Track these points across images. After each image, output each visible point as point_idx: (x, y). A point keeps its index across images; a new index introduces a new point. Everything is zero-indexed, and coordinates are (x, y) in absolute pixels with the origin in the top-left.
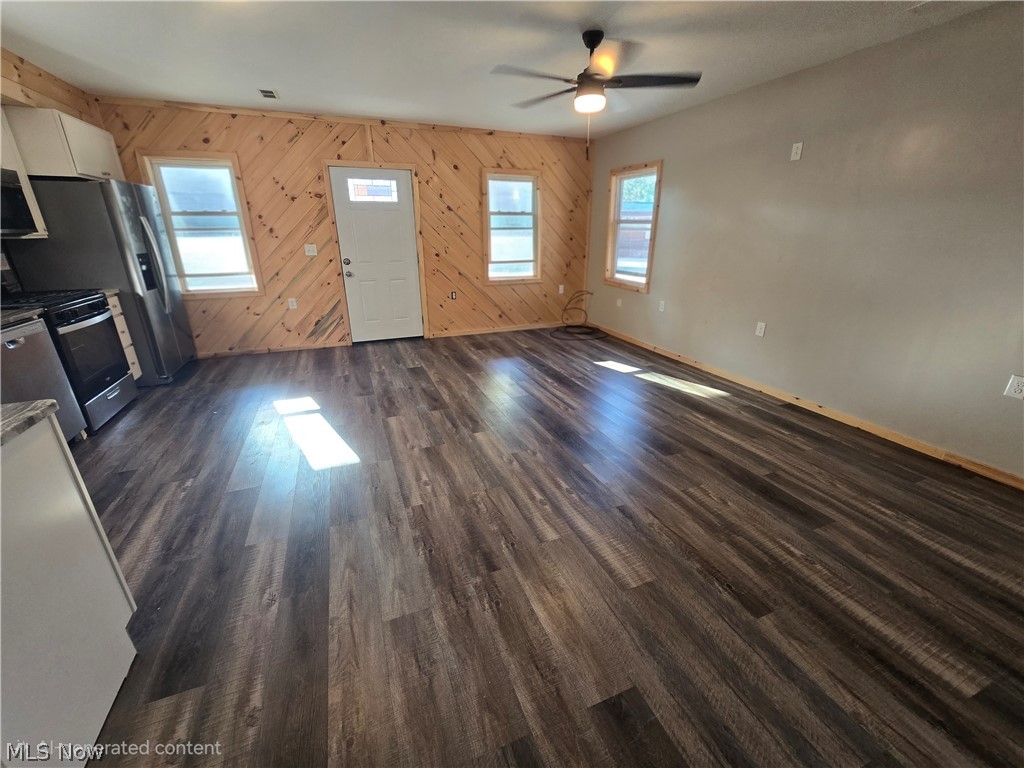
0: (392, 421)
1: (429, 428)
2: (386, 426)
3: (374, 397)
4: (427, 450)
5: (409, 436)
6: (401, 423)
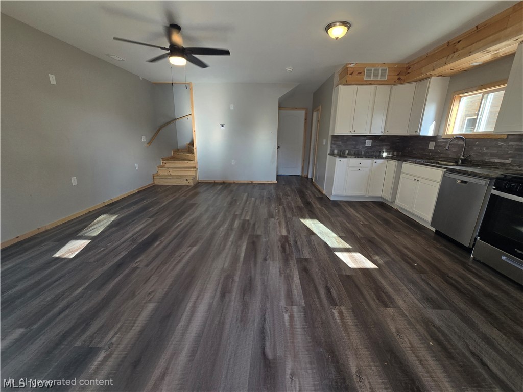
3: (295, 255)
5: (278, 224)
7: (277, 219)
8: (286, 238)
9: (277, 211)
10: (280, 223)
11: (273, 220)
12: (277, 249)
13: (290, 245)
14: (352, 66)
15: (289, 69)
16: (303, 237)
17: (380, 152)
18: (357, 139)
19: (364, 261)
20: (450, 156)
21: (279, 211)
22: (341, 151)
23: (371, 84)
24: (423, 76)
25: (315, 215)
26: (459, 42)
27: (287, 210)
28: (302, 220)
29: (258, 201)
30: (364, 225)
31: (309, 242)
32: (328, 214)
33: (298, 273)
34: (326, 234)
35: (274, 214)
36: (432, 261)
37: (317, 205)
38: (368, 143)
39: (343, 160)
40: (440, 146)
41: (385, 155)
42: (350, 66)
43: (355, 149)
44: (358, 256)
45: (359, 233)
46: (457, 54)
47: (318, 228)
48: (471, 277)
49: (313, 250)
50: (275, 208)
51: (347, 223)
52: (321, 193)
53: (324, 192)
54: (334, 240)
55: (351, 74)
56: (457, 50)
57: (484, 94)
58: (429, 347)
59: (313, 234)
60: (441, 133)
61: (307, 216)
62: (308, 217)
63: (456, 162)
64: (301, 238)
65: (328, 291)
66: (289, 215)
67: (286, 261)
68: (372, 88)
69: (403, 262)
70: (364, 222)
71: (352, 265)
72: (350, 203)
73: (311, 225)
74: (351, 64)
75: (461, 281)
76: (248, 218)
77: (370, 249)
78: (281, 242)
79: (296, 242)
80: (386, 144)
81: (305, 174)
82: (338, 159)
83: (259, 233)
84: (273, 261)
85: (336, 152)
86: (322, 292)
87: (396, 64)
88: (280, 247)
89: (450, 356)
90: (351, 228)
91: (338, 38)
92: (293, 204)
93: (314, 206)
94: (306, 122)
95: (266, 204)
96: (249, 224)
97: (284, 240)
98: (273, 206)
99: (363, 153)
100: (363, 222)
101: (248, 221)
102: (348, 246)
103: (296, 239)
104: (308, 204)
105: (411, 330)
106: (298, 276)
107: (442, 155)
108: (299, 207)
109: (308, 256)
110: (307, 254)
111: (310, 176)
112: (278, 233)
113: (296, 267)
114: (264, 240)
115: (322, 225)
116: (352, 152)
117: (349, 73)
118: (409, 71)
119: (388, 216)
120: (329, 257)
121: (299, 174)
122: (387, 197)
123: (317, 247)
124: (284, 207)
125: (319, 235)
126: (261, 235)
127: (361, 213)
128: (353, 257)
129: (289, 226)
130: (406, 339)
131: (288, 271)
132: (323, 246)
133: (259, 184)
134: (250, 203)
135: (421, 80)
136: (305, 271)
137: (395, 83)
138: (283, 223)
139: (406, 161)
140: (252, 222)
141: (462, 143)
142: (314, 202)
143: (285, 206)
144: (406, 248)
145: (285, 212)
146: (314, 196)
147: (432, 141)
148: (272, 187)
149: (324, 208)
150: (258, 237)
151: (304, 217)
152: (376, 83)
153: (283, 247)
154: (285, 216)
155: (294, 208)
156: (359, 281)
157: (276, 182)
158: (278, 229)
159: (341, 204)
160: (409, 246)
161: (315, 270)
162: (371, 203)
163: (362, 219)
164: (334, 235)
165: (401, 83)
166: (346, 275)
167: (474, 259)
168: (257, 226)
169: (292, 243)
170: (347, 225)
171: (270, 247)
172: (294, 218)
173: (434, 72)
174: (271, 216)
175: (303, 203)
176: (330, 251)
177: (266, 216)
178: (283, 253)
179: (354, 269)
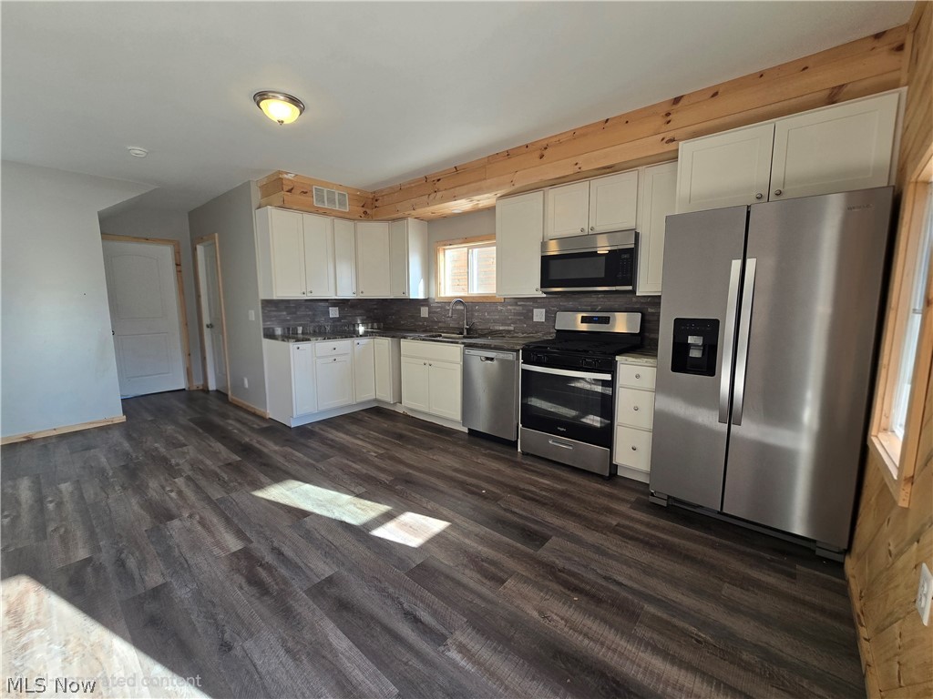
0: (234, 544)
1: (170, 547)
2: (240, 534)
3: (298, 586)
4: (171, 517)
5: (199, 528)
6: (218, 544)
7: (191, 516)
8: (246, 554)
9: (173, 495)
10: (202, 522)
11: (176, 523)
12: (240, 595)
13: (268, 568)
14: (290, 176)
15: (138, 151)
16: (288, 532)
17: (354, 326)
18: (313, 306)
19: (423, 521)
20: (451, 325)
21: (180, 493)
22: (289, 329)
23: (325, 214)
24: (400, 215)
25: (281, 469)
26: (439, 180)
27: (203, 482)
28: (259, 494)
29: (90, 492)
30: (380, 456)
31: (308, 536)
32: (306, 459)
33: (332, 625)
34: (330, 502)
35: (171, 506)
36: (494, 477)
37: (271, 447)
38: (334, 312)
39: (303, 345)
40: (435, 312)
41: (361, 329)
42: (285, 176)
43: (313, 324)
44: (409, 517)
45: (382, 475)
46: (439, 194)
47: (306, 496)
48: (536, 478)
49: (329, 551)
50: (163, 488)
51: (350, 463)
52: (262, 418)
53: (270, 414)
54: (352, 507)
55: (290, 191)
56: (439, 190)
57: (469, 248)
58: (578, 607)
59: (305, 514)
60: (433, 295)
61: (263, 478)
62: (269, 480)
63: (461, 334)
64: (284, 536)
65: (415, 620)
66: (216, 493)
67: (286, 612)
68: (326, 221)
69: (470, 495)
70: (376, 450)
71: (414, 541)
72: (329, 423)
73: (287, 497)
74: (287, 173)
75: (534, 489)
76: (82, 554)
77: (418, 496)
78: (238, 571)
79: (279, 553)
80: (360, 311)
81: (198, 383)
82: (292, 345)
83: (154, 578)
84: (252, 635)
85: (279, 331)
86: (406, 630)
87: (358, 190)
88: (246, 587)
89: (598, 601)
90: (365, 471)
91: (282, 122)
92: (208, 462)
93: (265, 450)
94: (179, 272)
95: (124, 488)
96: (99, 569)
97: (243, 563)
98: (153, 484)
99: (328, 328)
100: (375, 452)
101: (88, 561)
102: (384, 508)
103: (276, 544)
104: (247, 450)
105: (547, 597)
106: (339, 632)
107: (440, 324)
108: (230, 464)
109: (327, 569)
110: (323, 568)
111: (212, 386)
112: (216, 551)
113: (318, 612)
114: (183, 593)
115: (307, 487)
116: (310, 329)
117: (286, 188)
118: (377, 204)
119: (400, 427)
120: (369, 548)
121: (182, 386)
122: (386, 396)
123: (330, 538)
124: (189, 478)
125: (317, 511)
126: (165, 585)
127: (361, 437)
128: (405, 525)
129: (235, 520)
130: (555, 617)
131: (308, 636)
132: (340, 530)
133: (62, 437)
134: (60, 505)
135: (394, 220)
136: (343, 609)
137: (360, 219)
138: (214, 519)
139: (405, 338)
140: (106, 557)
141: (462, 308)
142: (258, 442)
143: (190, 473)
144: (456, 470)
145: (198, 489)
146: (252, 429)
147: (423, 305)
148: (116, 436)
149: (290, 450)
150: (156, 593)
151: (261, 486)
152: (334, 213)
153: (254, 581)
154: (208, 500)
155: (219, 471)
156: (442, 563)
157: (123, 419)
158: (209, 540)
159: (317, 429)
160: (457, 466)
161: (360, 593)
162: (364, 414)
163: (370, 446)
164: (346, 498)
165: (368, 220)
166: (418, 566)
167: (524, 453)
168: (131, 563)
169: (269, 558)
170: (354, 468)
171: (216, 600)
172: (234, 495)
173: (413, 213)
174: (163, 515)
175: (236, 454)
176: (360, 533)
177: (147, 522)
178: (265, 598)
179: (422, 548)
